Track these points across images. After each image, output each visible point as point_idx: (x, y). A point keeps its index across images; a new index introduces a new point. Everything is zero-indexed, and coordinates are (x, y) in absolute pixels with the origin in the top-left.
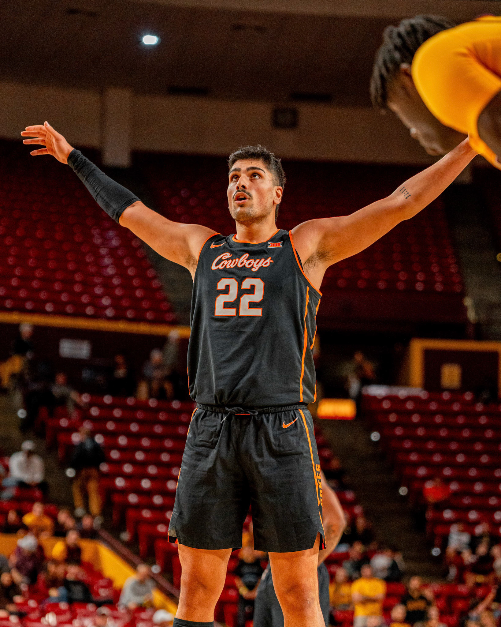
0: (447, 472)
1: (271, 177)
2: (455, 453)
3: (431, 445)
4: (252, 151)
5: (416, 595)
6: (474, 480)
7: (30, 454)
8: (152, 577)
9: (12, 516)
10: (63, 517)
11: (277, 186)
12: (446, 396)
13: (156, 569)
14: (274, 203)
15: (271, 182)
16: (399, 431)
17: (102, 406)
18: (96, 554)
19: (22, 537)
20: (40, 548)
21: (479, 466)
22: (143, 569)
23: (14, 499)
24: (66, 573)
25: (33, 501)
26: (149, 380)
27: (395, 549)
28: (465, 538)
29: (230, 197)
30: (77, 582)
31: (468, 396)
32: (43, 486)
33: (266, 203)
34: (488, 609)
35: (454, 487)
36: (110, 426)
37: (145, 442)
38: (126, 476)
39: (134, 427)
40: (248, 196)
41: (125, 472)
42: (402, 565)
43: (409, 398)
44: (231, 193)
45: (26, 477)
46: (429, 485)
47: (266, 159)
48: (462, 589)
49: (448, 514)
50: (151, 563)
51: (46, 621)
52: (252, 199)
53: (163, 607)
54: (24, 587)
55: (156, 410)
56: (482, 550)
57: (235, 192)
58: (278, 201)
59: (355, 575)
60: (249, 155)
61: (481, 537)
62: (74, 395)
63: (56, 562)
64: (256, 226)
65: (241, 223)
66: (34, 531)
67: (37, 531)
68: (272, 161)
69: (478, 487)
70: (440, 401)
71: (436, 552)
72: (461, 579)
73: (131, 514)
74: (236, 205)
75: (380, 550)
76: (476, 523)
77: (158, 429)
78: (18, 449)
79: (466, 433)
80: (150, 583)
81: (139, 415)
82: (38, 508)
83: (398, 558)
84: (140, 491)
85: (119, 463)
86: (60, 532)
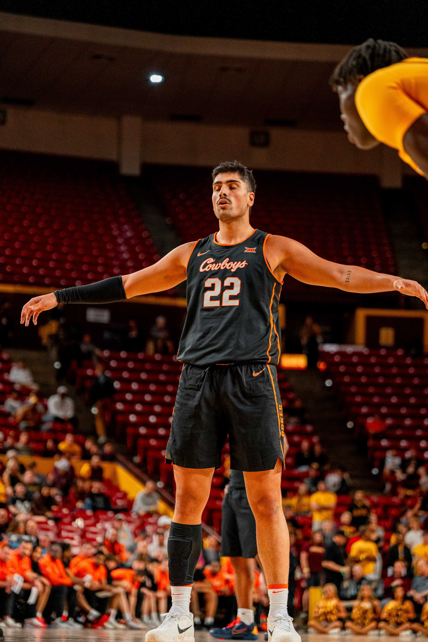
0: (384, 410)
1: (245, 185)
2: (390, 396)
3: (371, 390)
4: (230, 166)
5: (359, 505)
6: (404, 417)
7: (63, 396)
8: (157, 490)
9: (50, 444)
10: (89, 444)
11: (250, 192)
12: (383, 352)
13: (160, 485)
14: (248, 205)
15: (246, 189)
16: (347, 379)
17: (119, 359)
18: (115, 473)
19: (59, 460)
20: (72, 469)
21: (408, 406)
22: (150, 484)
23: (52, 431)
24: (91, 487)
25: (65, 432)
26: (155, 340)
27: (343, 470)
28: (398, 461)
29: (215, 202)
30: (100, 494)
31: (400, 352)
32: (73, 421)
33: (242, 206)
34: (416, 515)
35: (389, 421)
36: (125, 375)
37: (152, 387)
38: (137, 413)
39: (143, 376)
40: (228, 202)
41: (136, 411)
42: (349, 482)
43: (354, 354)
44: (215, 199)
45: (60, 414)
46: (370, 420)
47: (241, 171)
48: (396, 500)
49: (384, 443)
50: (156, 480)
51: (76, 524)
52: (232, 204)
53: (166, 514)
54: (58, 499)
55: (160, 363)
56: (411, 470)
57: (218, 199)
58: (251, 204)
59: (313, 489)
60: (228, 169)
61: (410, 460)
62: (97, 352)
63: (83, 479)
64: (234, 223)
65: (224, 221)
66: (67, 455)
67: (69, 455)
68: (246, 173)
69: (408, 422)
70: (379, 356)
71: (375, 471)
72: (394, 493)
73: (141, 442)
74: (219, 208)
75: (332, 470)
76: (406, 449)
77: (162, 377)
78: (54, 392)
79: (398, 381)
80: (156, 495)
81: (148, 366)
82: (69, 438)
83: (346, 476)
84: (148, 425)
85: (132, 403)
86: (86, 456)
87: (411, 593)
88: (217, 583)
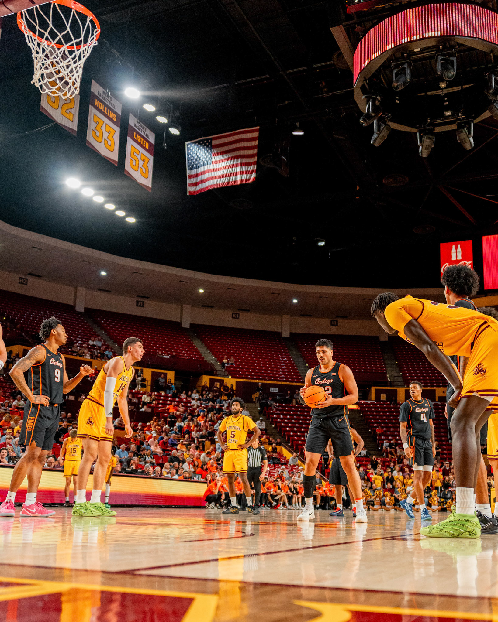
0: (383, 425)
2: (385, 419)
3: (378, 417)
6: (391, 427)
7: (262, 421)
10: (271, 439)
12: (382, 403)
15: (329, 351)
16: (368, 413)
17: (282, 407)
18: (281, 450)
28: (388, 444)
30: (276, 458)
31: (388, 403)
32: (265, 430)
35: (385, 429)
36: (285, 412)
37: (295, 417)
38: (289, 427)
39: (292, 413)
40: (323, 359)
43: (371, 403)
45: (261, 427)
46: (377, 429)
49: (383, 437)
52: (325, 359)
57: (320, 358)
62: (274, 404)
70: (380, 404)
71: (380, 448)
73: (291, 438)
76: (391, 440)
84: (293, 431)
85: (287, 423)
86: (270, 443)
87: (394, 494)
88: (320, 491)
